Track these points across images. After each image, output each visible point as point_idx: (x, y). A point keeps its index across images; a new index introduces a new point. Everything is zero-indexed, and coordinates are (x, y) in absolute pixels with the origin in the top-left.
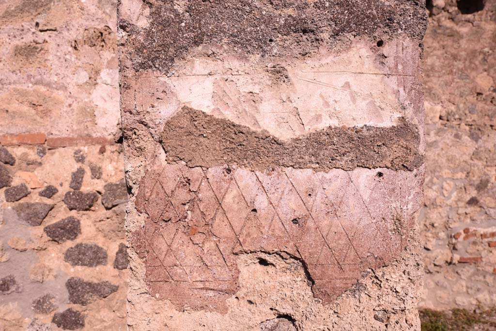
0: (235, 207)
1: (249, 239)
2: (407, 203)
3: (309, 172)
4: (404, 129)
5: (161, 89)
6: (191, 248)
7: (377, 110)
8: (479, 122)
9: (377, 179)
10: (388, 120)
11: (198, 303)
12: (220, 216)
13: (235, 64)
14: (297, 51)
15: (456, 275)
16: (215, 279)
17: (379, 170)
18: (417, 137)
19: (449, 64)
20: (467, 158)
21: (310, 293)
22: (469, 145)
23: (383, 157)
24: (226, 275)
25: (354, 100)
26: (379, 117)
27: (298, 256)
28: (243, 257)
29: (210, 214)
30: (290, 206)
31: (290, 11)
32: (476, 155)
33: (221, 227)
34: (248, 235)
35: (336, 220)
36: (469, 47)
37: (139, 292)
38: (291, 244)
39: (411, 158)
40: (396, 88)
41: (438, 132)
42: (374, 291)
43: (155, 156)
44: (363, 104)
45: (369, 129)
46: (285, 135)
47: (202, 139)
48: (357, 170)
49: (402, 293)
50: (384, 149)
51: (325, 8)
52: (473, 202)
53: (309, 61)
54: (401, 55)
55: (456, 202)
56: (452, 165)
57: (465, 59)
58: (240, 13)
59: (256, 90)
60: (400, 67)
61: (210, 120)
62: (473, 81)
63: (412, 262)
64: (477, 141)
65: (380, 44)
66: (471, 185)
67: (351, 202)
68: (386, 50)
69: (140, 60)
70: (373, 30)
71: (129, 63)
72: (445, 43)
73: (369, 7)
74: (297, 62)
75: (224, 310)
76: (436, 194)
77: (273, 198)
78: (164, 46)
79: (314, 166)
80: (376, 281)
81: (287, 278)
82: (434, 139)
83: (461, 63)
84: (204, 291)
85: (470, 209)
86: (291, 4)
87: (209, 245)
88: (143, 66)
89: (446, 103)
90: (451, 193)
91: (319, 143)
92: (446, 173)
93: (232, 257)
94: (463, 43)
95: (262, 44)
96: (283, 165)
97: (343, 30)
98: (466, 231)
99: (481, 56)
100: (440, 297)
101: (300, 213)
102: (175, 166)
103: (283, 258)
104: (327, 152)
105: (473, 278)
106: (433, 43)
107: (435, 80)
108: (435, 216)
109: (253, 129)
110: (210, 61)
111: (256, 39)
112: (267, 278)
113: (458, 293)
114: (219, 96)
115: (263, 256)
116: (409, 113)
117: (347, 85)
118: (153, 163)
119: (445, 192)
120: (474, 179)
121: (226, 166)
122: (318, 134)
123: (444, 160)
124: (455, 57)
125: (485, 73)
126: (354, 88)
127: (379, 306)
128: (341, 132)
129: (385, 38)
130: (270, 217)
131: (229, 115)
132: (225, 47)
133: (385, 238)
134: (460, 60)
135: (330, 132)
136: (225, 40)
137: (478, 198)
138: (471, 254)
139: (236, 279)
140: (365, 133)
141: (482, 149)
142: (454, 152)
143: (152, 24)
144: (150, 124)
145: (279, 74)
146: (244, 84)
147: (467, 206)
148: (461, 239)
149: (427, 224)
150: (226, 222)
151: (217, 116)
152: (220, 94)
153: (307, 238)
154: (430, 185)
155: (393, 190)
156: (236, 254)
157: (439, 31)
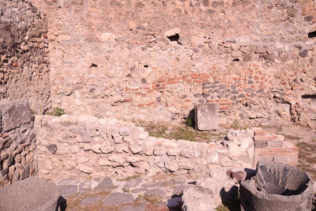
8: (131, 42)
15: (124, 107)
19: (118, 17)
20: (126, 57)
22: (127, 52)
32: (130, 56)
36: (126, 10)
41: (114, 46)
52: (129, 76)
55: (122, 75)
56: (120, 60)
57: (125, 15)
62: (128, 24)
64: (130, 50)
66: (128, 68)
72: (116, 8)
76: (114, 72)
82: (113, 49)
83: (123, 16)
85: (127, 79)
89: (118, 34)
90: (120, 72)
92: (117, 63)
94: (124, 8)
98: (126, 88)
99: (131, 14)
100: (117, 116)
105: (130, 108)
106: (111, 8)
107: (112, 24)
108: (114, 81)
113: (125, 114)
119: (117, 71)
120: (129, 66)
123: (117, 58)
124: (120, 14)
125: (133, 21)
134: (122, 15)
137: (131, 74)
138: (128, 98)
141: (132, 53)
142: (121, 54)
147: (126, 77)
148: (124, 91)
149: (111, 85)
154: (111, 68)
157: (113, 3)
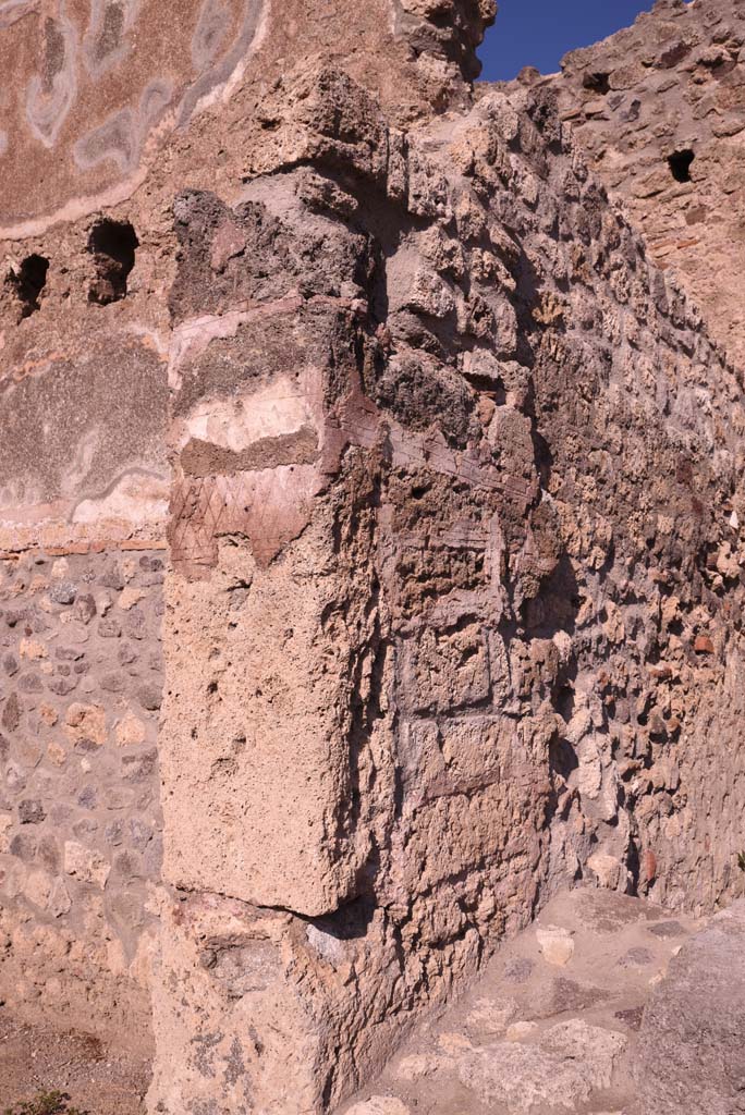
0: (216, 503)
1: (221, 525)
2: (308, 489)
3: (252, 472)
4: (304, 433)
5: (183, 428)
6: (193, 535)
7: (290, 423)
9: (290, 472)
10: (296, 428)
11: (197, 575)
12: (208, 510)
13: (219, 405)
14: (250, 390)
16: (205, 556)
17: (291, 466)
21: (255, 563)
23: (292, 455)
24: (210, 552)
25: (279, 418)
26: (291, 427)
27: (246, 534)
28: (221, 539)
29: (204, 510)
30: (244, 498)
31: (247, 363)
33: (208, 518)
34: (222, 522)
35: (267, 506)
37: (168, 569)
38: (243, 525)
40: (304, 404)
42: (291, 559)
44: (283, 419)
45: (283, 436)
47: (199, 458)
48: (279, 467)
50: (291, 449)
51: (265, 357)
53: (256, 395)
54: (309, 380)
58: (223, 370)
59: (228, 420)
60: (308, 389)
65: (297, 375)
67: (275, 491)
68: (299, 379)
70: (292, 367)
73: (290, 351)
74: (249, 397)
75: (209, 579)
77: (235, 493)
78: (186, 400)
79: (254, 468)
80: (292, 551)
81: (243, 553)
84: (200, 566)
86: (248, 358)
87: (202, 532)
88: (176, 414)
91: (256, 450)
93: (214, 539)
95: (232, 388)
96: (239, 470)
97: (274, 370)
101: (248, 502)
102: (188, 479)
103: (241, 538)
104: (260, 457)
110: (207, 405)
112: (234, 554)
114: (209, 428)
115: (231, 537)
121: (212, 475)
122: (256, 444)
126: (279, 409)
128: (267, 441)
129: (299, 371)
130: (233, 508)
131: (214, 440)
132: (216, 394)
133: (295, 516)
135: (262, 442)
136: (215, 390)
139: (216, 555)
140: (281, 439)
143: (182, 386)
144: (178, 453)
150: (211, 515)
152: (210, 426)
153: (251, 521)
155: (300, 479)
156: (216, 537)
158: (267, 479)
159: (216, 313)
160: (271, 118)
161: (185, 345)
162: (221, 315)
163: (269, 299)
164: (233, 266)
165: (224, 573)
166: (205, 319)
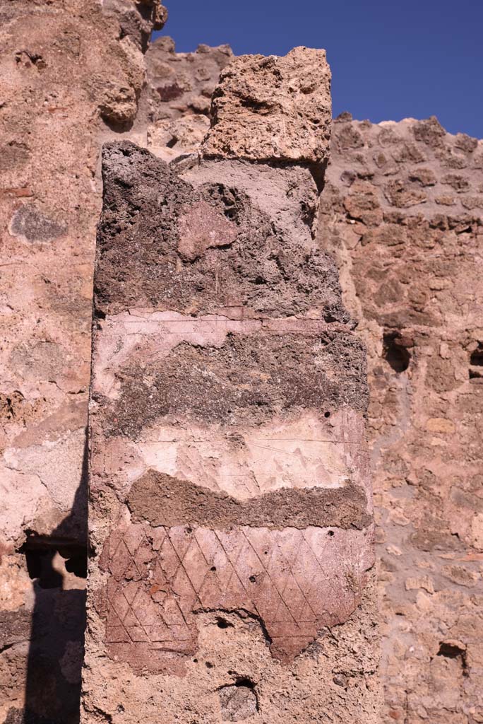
0: (196, 565)
1: (208, 597)
2: (358, 561)
3: (265, 530)
4: (350, 491)
5: (129, 454)
6: (152, 606)
7: (326, 474)
9: (329, 537)
10: (337, 482)
11: (157, 666)
12: (180, 573)
13: (197, 432)
14: (252, 421)
16: (175, 639)
17: (330, 529)
18: (363, 498)
21: (269, 654)
23: (333, 516)
24: (184, 633)
25: (305, 464)
26: (328, 479)
27: (255, 613)
28: (202, 616)
29: (171, 573)
30: (248, 563)
31: (246, 386)
33: (182, 585)
34: (208, 592)
35: (291, 577)
37: (97, 654)
38: (249, 601)
39: (359, 517)
40: (343, 453)
42: (332, 651)
43: (120, 517)
44: (313, 468)
45: (318, 490)
46: (242, 496)
47: (165, 500)
48: (310, 529)
49: (359, 653)
50: (333, 509)
51: (277, 384)
53: (264, 430)
54: (346, 425)
58: (202, 387)
59: (216, 455)
60: (346, 435)
61: (174, 482)
63: (366, 621)
65: (327, 415)
67: (305, 559)
68: (332, 420)
69: (110, 427)
70: (320, 403)
71: (100, 430)
73: (316, 383)
74: (253, 431)
75: (183, 673)
77: (231, 555)
78: (134, 416)
79: (269, 525)
80: (333, 641)
81: (245, 638)
84: (163, 653)
86: (247, 381)
87: (170, 603)
88: (113, 433)
91: (273, 503)
93: (192, 615)
95: (221, 415)
96: (241, 524)
97: (293, 403)
101: (257, 570)
102: (139, 526)
103: (241, 617)
104: (281, 511)
109: (213, 490)
110: (174, 429)
111: (217, 411)
112: (226, 639)
114: (182, 461)
115: (222, 615)
116: (356, 476)
117: (298, 451)
118: (118, 523)
121: (187, 525)
122: (272, 494)
126: (304, 454)
127: (337, 667)
128: (293, 493)
129: (331, 410)
130: (229, 574)
131: (191, 478)
132: (189, 417)
133: (339, 595)
135: (284, 493)
136: (188, 411)
139: (194, 639)
140: (315, 493)
143: (123, 396)
144: (117, 486)
145: (236, 441)
146: (205, 450)
150: (186, 580)
151: (180, 478)
152: (183, 458)
153: (264, 595)
155: (344, 548)
156: (195, 613)
158: (291, 541)
159: (188, 311)
160: (261, 100)
161: (129, 343)
162: (194, 316)
163: (274, 313)
164: (213, 260)
165: (209, 665)
166: (167, 315)
